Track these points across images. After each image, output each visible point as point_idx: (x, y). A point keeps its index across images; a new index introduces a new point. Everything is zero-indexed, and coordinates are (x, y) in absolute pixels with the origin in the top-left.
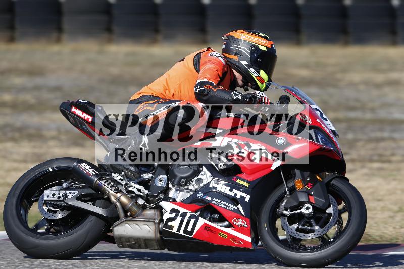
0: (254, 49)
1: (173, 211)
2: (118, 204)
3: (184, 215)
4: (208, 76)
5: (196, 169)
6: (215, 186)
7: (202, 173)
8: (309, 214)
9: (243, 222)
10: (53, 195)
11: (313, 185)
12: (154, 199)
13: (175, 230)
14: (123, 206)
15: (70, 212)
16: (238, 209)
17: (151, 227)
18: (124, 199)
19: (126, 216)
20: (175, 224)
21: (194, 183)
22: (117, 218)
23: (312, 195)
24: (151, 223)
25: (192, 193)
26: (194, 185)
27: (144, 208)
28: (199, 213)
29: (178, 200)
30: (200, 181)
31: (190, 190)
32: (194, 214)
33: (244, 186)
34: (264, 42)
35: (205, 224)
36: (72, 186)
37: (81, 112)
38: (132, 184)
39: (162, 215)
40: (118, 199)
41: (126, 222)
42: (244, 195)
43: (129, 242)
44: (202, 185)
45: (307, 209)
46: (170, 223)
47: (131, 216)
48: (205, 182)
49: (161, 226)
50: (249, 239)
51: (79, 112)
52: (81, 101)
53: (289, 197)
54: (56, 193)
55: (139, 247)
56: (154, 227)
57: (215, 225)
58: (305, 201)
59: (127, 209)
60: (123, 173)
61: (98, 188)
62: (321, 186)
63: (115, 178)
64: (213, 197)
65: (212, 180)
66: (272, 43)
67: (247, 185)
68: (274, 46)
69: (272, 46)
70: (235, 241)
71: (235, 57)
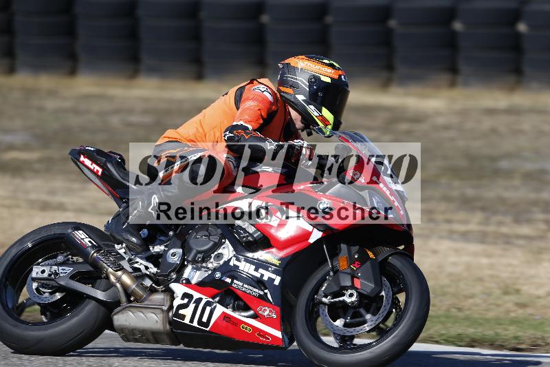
0: (315, 81)
1: (185, 295)
2: (118, 285)
3: (198, 301)
4: (247, 117)
5: (217, 241)
6: (237, 263)
7: (224, 246)
8: (352, 303)
9: (270, 311)
10: (43, 272)
11: (362, 264)
12: (162, 282)
13: (187, 321)
14: (125, 288)
16: (266, 294)
17: (158, 316)
18: (126, 279)
19: (130, 301)
20: (187, 312)
21: (212, 260)
22: (117, 303)
23: (358, 278)
24: (159, 311)
25: (210, 272)
26: (212, 263)
27: (152, 291)
28: (217, 299)
29: (194, 282)
30: (219, 256)
31: (208, 268)
32: (211, 300)
34: (329, 70)
35: (224, 313)
36: (68, 260)
37: (90, 162)
38: (138, 260)
39: (173, 298)
40: (119, 279)
41: (129, 309)
42: (273, 276)
43: (134, 334)
44: (221, 262)
45: (351, 295)
46: (181, 312)
47: (136, 300)
48: (225, 258)
49: (171, 314)
50: (278, 334)
51: (88, 162)
52: (90, 148)
53: (330, 279)
54: (47, 269)
55: (148, 341)
56: (162, 315)
57: (236, 315)
58: (346, 288)
59: (129, 292)
60: (124, 245)
61: (95, 264)
62: (372, 265)
63: (119, 251)
64: (233, 278)
65: (234, 256)
66: (340, 72)
67: (277, 263)
68: (342, 77)
69: (340, 76)
70: (261, 336)
71: (289, 90)
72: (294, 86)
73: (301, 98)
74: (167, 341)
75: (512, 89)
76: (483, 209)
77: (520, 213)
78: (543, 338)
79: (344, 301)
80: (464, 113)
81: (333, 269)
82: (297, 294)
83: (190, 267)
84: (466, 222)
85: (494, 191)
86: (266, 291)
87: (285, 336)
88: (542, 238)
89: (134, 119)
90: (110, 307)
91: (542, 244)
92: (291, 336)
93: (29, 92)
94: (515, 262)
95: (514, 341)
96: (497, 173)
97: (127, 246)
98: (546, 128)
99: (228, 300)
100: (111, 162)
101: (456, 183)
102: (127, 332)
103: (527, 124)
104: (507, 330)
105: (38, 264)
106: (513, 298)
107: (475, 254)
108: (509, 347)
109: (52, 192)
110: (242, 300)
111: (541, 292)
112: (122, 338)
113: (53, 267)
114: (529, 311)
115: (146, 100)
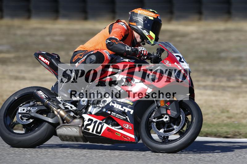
1: (89, 120)
2: (58, 116)
3: (96, 122)
8: (167, 121)
9: (129, 126)
11: (171, 104)
12: (78, 114)
13: (90, 131)
14: (62, 117)
15: (33, 120)
16: (127, 118)
17: (77, 129)
18: (62, 113)
19: (64, 123)
20: (91, 127)
21: (101, 103)
22: (58, 124)
23: (169, 110)
24: (77, 127)
25: (101, 109)
26: (101, 104)
27: (74, 118)
28: (104, 121)
29: (93, 113)
30: (105, 101)
31: (100, 107)
32: (101, 121)
33: (130, 105)
35: (107, 127)
36: (35, 104)
38: (67, 104)
39: (84, 121)
40: (59, 113)
41: (63, 126)
42: (130, 110)
43: (66, 138)
44: (106, 104)
45: (166, 118)
46: (88, 127)
47: (67, 122)
48: (107, 102)
49: (83, 128)
50: (133, 136)
51: (43, 59)
53: (156, 110)
54: (25, 109)
55: (73, 141)
56: (79, 129)
57: (113, 128)
58: (164, 114)
59: (64, 118)
60: (61, 97)
61: (47, 106)
62: (176, 104)
63: (58, 100)
64: (111, 111)
65: (112, 101)
66: (158, 15)
67: (132, 104)
68: (159, 17)
69: (158, 17)
70: (125, 137)
71: (135, 24)
72: (136, 22)
73: (140, 27)
74: (82, 140)
75: (227, 21)
76: (213, 75)
77: (230, 76)
78: (238, 132)
79: (163, 121)
80: (205, 32)
81: (157, 106)
82: (141, 118)
83: (91, 106)
84: (205, 81)
85: (218, 67)
86: (127, 117)
87: (136, 137)
88: (240, 87)
89: (57, 38)
90: (55, 126)
91: (239, 90)
92: (139, 137)
93: (9, 27)
94: (227, 98)
95: (225, 134)
96: (220, 59)
97: (62, 98)
98: (242, 38)
99: (109, 121)
100: (53, 59)
101: (201, 64)
102: (63, 137)
103: (233, 36)
104: (222, 129)
105: (21, 106)
106: (226, 114)
107: (209, 95)
108: (223, 136)
109: (20, 72)
110: (116, 121)
111: (238, 111)
112: (61, 140)
113: (28, 108)
114: (233, 120)
115: (61, 29)
